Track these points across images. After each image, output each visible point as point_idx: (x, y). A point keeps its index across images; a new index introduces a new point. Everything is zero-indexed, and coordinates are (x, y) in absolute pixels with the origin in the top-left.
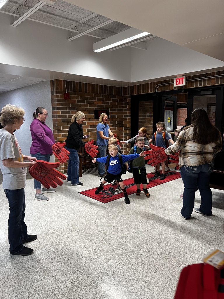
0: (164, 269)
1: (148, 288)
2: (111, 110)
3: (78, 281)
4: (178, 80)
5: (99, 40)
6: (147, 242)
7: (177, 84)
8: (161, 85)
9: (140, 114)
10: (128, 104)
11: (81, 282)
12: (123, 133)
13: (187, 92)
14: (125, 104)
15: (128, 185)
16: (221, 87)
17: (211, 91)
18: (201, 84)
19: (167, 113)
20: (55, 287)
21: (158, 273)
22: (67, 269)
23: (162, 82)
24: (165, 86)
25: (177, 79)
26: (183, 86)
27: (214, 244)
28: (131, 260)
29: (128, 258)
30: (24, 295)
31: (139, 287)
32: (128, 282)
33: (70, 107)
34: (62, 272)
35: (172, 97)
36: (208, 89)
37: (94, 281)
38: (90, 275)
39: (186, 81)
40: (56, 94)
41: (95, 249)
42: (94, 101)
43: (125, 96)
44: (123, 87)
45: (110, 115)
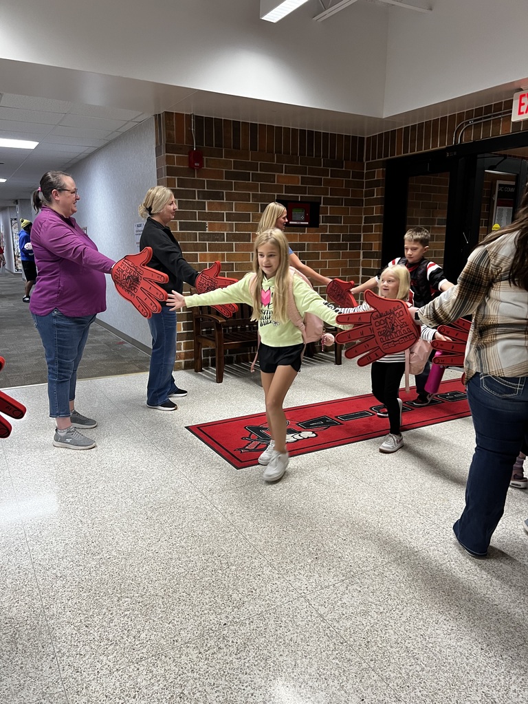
2: (327, 201)
7: (520, 113)
8: (475, 121)
10: (376, 184)
12: (361, 268)
14: (370, 185)
15: (336, 417)
19: (500, 215)
23: (479, 111)
24: (487, 124)
25: (522, 96)
33: (206, 189)
35: (505, 157)
40: (166, 154)
42: (276, 174)
43: (371, 161)
44: (366, 137)
45: (321, 216)
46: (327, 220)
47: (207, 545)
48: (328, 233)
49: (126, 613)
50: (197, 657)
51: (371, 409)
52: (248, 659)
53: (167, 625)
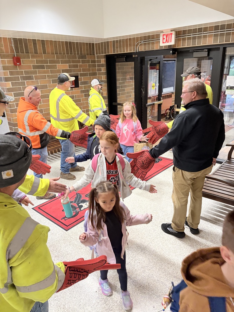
2: (81, 75)
4: (165, 37)
7: (163, 43)
8: (144, 42)
10: (102, 65)
13: (176, 53)
14: (99, 66)
16: (220, 48)
17: (207, 52)
18: (194, 43)
24: (149, 44)
25: (164, 35)
26: (171, 45)
33: (24, 75)
35: (157, 58)
36: (204, 49)
39: (176, 37)
40: (1, 59)
42: (57, 64)
43: (98, 55)
44: (95, 43)
45: (79, 82)
46: (82, 83)
47: (75, 257)
48: (83, 89)
49: (55, 299)
50: (91, 309)
52: (110, 304)
53: (74, 299)
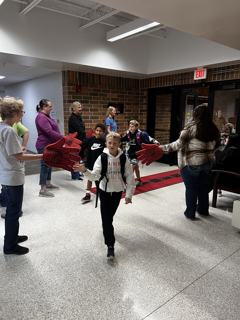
0: (160, 269)
1: (141, 286)
2: (126, 104)
3: (72, 275)
4: (198, 73)
5: (113, 28)
6: (148, 242)
7: (197, 77)
8: (181, 77)
9: (158, 108)
10: (145, 97)
11: (75, 275)
13: (208, 86)
14: (141, 97)
17: (235, 85)
18: (223, 78)
19: (188, 108)
20: (50, 278)
21: (153, 272)
22: (63, 262)
23: (182, 74)
24: (185, 79)
25: (197, 72)
26: (204, 79)
27: (217, 248)
28: (128, 258)
29: (125, 256)
30: (20, 284)
31: (132, 284)
32: (121, 278)
33: (82, 100)
34: (58, 265)
35: (192, 90)
36: (231, 83)
37: (88, 275)
38: (85, 270)
39: (207, 73)
40: (68, 86)
41: (94, 245)
42: (108, 94)
43: (142, 88)
44: (140, 79)
45: (124, 109)
46: (127, 111)
48: (127, 116)
51: (149, 181)
